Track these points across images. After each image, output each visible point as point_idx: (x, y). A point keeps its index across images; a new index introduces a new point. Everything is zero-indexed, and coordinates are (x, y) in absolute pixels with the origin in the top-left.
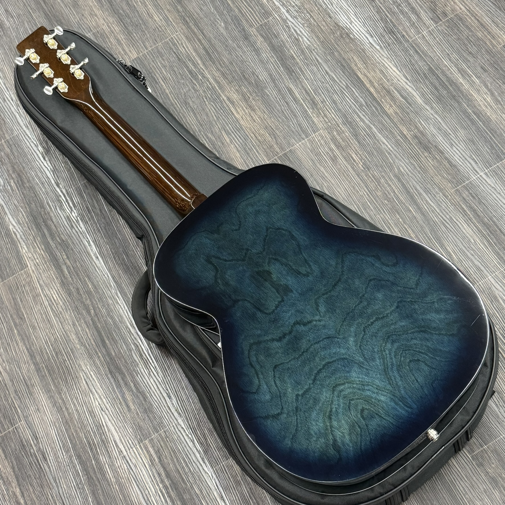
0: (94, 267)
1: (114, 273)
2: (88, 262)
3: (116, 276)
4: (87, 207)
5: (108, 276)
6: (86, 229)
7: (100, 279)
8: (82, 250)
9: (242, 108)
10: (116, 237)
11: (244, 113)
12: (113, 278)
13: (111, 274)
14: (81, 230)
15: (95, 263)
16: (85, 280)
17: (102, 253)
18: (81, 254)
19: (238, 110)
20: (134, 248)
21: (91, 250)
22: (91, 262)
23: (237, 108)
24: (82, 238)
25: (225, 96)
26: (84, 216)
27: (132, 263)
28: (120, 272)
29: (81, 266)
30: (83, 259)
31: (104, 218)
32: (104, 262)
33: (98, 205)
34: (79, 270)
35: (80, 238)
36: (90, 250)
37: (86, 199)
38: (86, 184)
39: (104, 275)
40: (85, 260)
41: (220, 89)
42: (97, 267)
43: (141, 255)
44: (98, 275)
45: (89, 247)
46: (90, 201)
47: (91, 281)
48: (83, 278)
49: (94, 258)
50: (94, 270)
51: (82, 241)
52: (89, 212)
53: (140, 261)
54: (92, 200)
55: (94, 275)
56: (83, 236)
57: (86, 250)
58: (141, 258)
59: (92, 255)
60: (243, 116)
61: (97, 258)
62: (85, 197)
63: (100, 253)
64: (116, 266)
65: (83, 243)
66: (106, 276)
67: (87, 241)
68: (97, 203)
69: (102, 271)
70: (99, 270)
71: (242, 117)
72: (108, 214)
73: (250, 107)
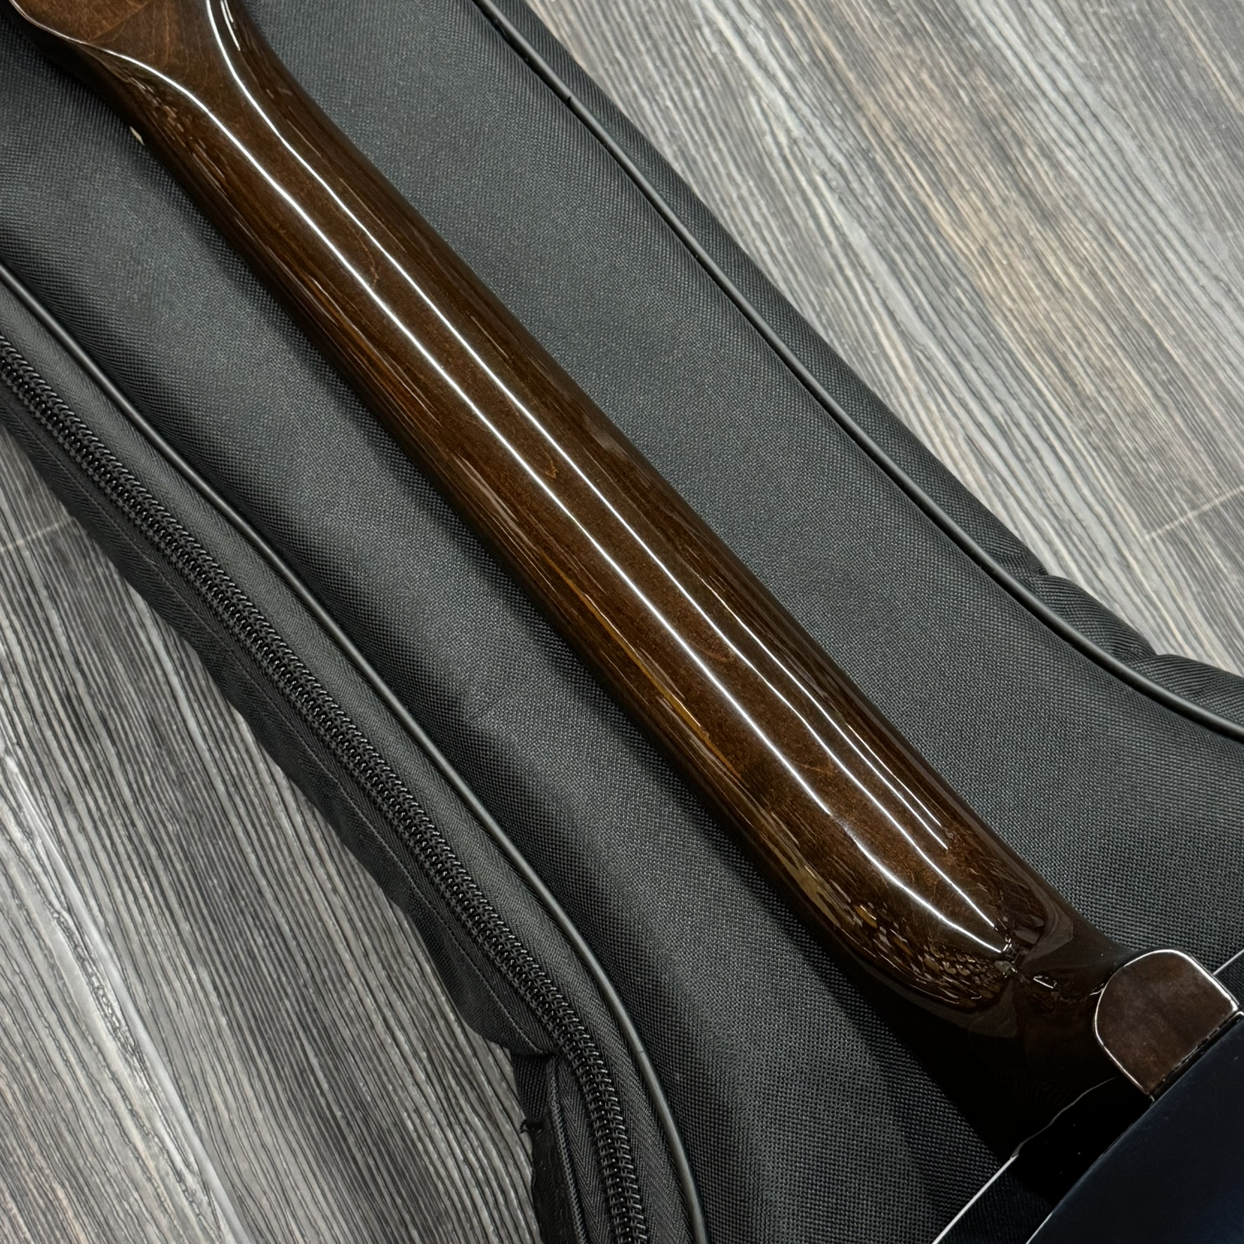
0: (115, 1115)
1: (244, 1166)
2: (72, 1079)
3: (256, 1189)
4: (67, 699)
5: (206, 1187)
6: (60, 842)
7: (154, 1205)
8: (34, 984)
9: (985, 196)
10: (255, 917)
11: (994, 229)
12: (239, 1203)
13: (224, 1174)
14: (25, 848)
15: (120, 1088)
16: (52, 1206)
17: (163, 1020)
18: (26, 1015)
19: (960, 203)
20: (369, 1001)
21: (95, 990)
22: (89, 1076)
23: (954, 193)
24: (32, 901)
25: (886, 109)
26: (50, 753)
27: (361, 1105)
28: (285, 1161)
29: (28, 1098)
30: (38, 1053)
31: (181, 781)
32: (176, 1081)
33: (139, 691)
34: (15, 1126)
35: (22, 906)
36: (86, 989)
37: (63, 640)
38: (63, 544)
39: (180, 1178)
40: (50, 1061)
41: (853, 65)
42: (133, 1113)
43: (415, 1053)
44: (138, 1173)
45: (78, 971)
46: (91, 659)
47: (90, 1213)
48: (39, 1187)
49: (111, 1046)
50: (113, 1134)
51: (30, 922)
52: (79, 728)
53: (414, 1092)
54: (102, 656)
55: (113, 1169)
56: (42, 890)
57: (63, 990)
58: (421, 1076)
59: (101, 1027)
60: (992, 245)
61: (137, 1050)
62: (59, 631)
63: (153, 1021)
64: (258, 1115)
65: (38, 937)
66: (190, 1180)
67: (66, 930)
68: (135, 682)
69: (164, 1149)
70: (145, 1136)
71: (984, 251)
72: (207, 756)
73: (1027, 194)
